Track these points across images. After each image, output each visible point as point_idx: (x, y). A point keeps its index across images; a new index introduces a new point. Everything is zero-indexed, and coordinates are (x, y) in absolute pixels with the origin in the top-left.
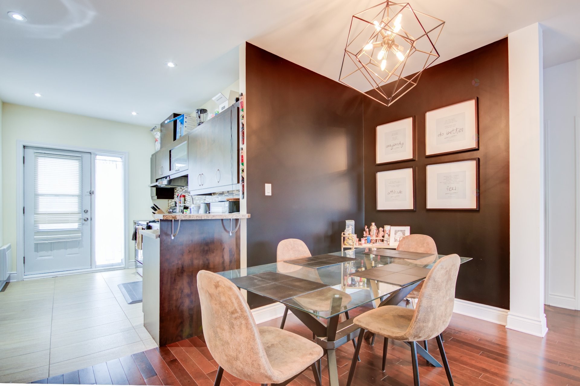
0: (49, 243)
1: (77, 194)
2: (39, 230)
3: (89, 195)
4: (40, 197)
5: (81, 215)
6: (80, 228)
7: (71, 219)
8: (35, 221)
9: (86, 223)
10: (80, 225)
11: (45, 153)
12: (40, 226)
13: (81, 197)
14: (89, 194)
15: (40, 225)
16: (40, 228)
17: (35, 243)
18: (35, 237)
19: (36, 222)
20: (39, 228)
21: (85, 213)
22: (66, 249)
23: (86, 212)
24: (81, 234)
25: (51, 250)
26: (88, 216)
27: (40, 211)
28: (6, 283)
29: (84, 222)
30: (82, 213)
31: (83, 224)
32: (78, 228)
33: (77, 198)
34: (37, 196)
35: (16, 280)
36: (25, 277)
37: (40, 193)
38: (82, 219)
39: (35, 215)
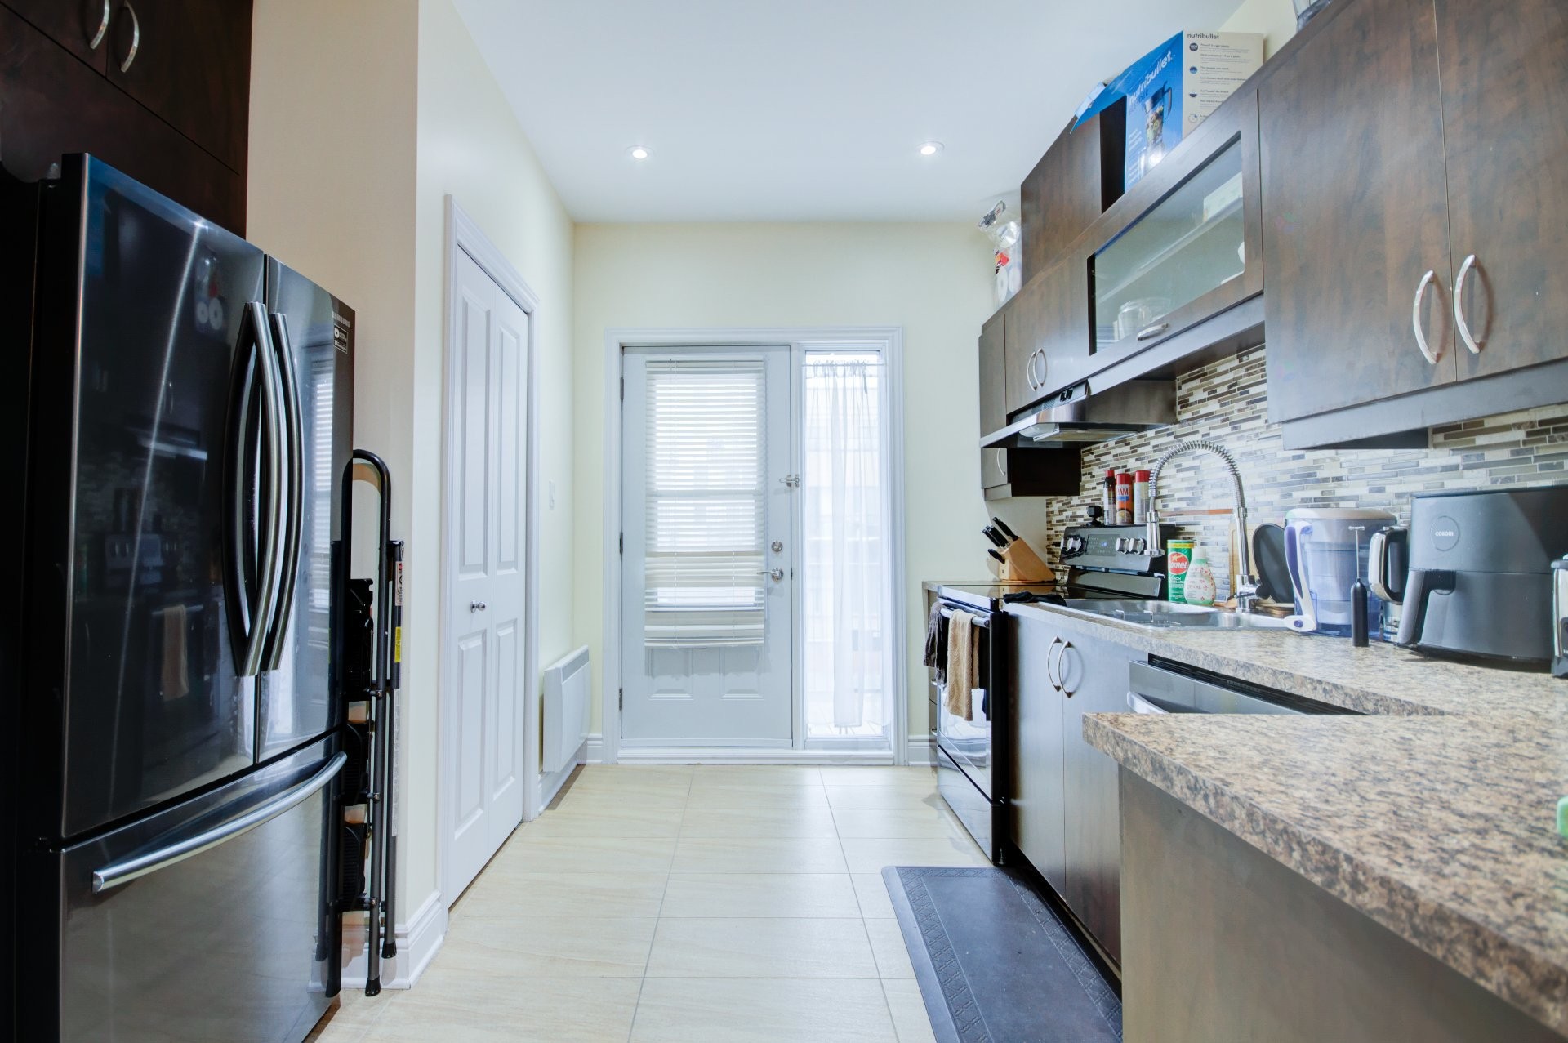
0: (680, 649)
1: (754, 488)
2: (657, 606)
3: (785, 492)
4: (660, 502)
5: (762, 558)
6: (760, 605)
7: (736, 572)
8: (648, 578)
9: (777, 586)
10: (761, 593)
11: (671, 361)
12: (659, 594)
13: (762, 497)
14: (785, 485)
15: (659, 589)
16: (661, 601)
17: (646, 647)
18: (647, 628)
19: (651, 581)
20: (656, 600)
21: (774, 554)
22: (724, 674)
23: (777, 548)
24: (762, 626)
25: (687, 675)
26: (781, 562)
27: (659, 545)
28: (578, 765)
29: (772, 583)
30: (768, 555)
31: (769, 591)
32: (755, 605)
33: (753, 501)
34: (653, 498)
35: (599, 761)
36: (622, 753)
37: (659, 489)
38: (765, 574)
39: (648, 559)
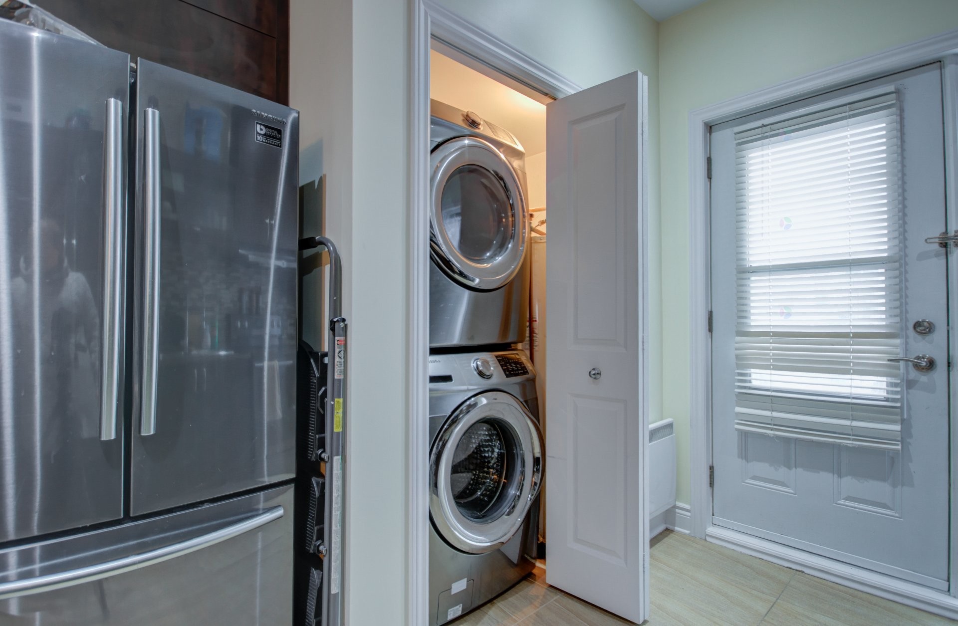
0: (778, 437)
1: (886, 255)
2: (750, 388)
3: (937, 255)
4: (752, 278)
5: (897, 341)
6: (894, 400)
7: (854, 358)
8: (738, 357)
9: (924, 378)
10: (896, 385)
11: (763, 126)
12: (753, 376)
13: (897, 264)
14: (936, 247)
15: (753, 370)
16: (755, 383)
17: (737, 429)
18: (738, 409)
19: (742, 362)
20: (750, 381)
21: (919, 337)
22: (840, 476)
23: (923, 328)
24: (898, 427)
25: (789, 468)
26: (932, 347)
27: (752, 324)
28: (667, 529)
29: (913, 374)
30: (907, 337)
31: (910, 384)
32: (887, 400)
33: (883, 270)
34: (747, 275)
35: (687, 532)
36: (711, 530)
37: (754, 265)
38: (902, 364)
39: (738, 339)
